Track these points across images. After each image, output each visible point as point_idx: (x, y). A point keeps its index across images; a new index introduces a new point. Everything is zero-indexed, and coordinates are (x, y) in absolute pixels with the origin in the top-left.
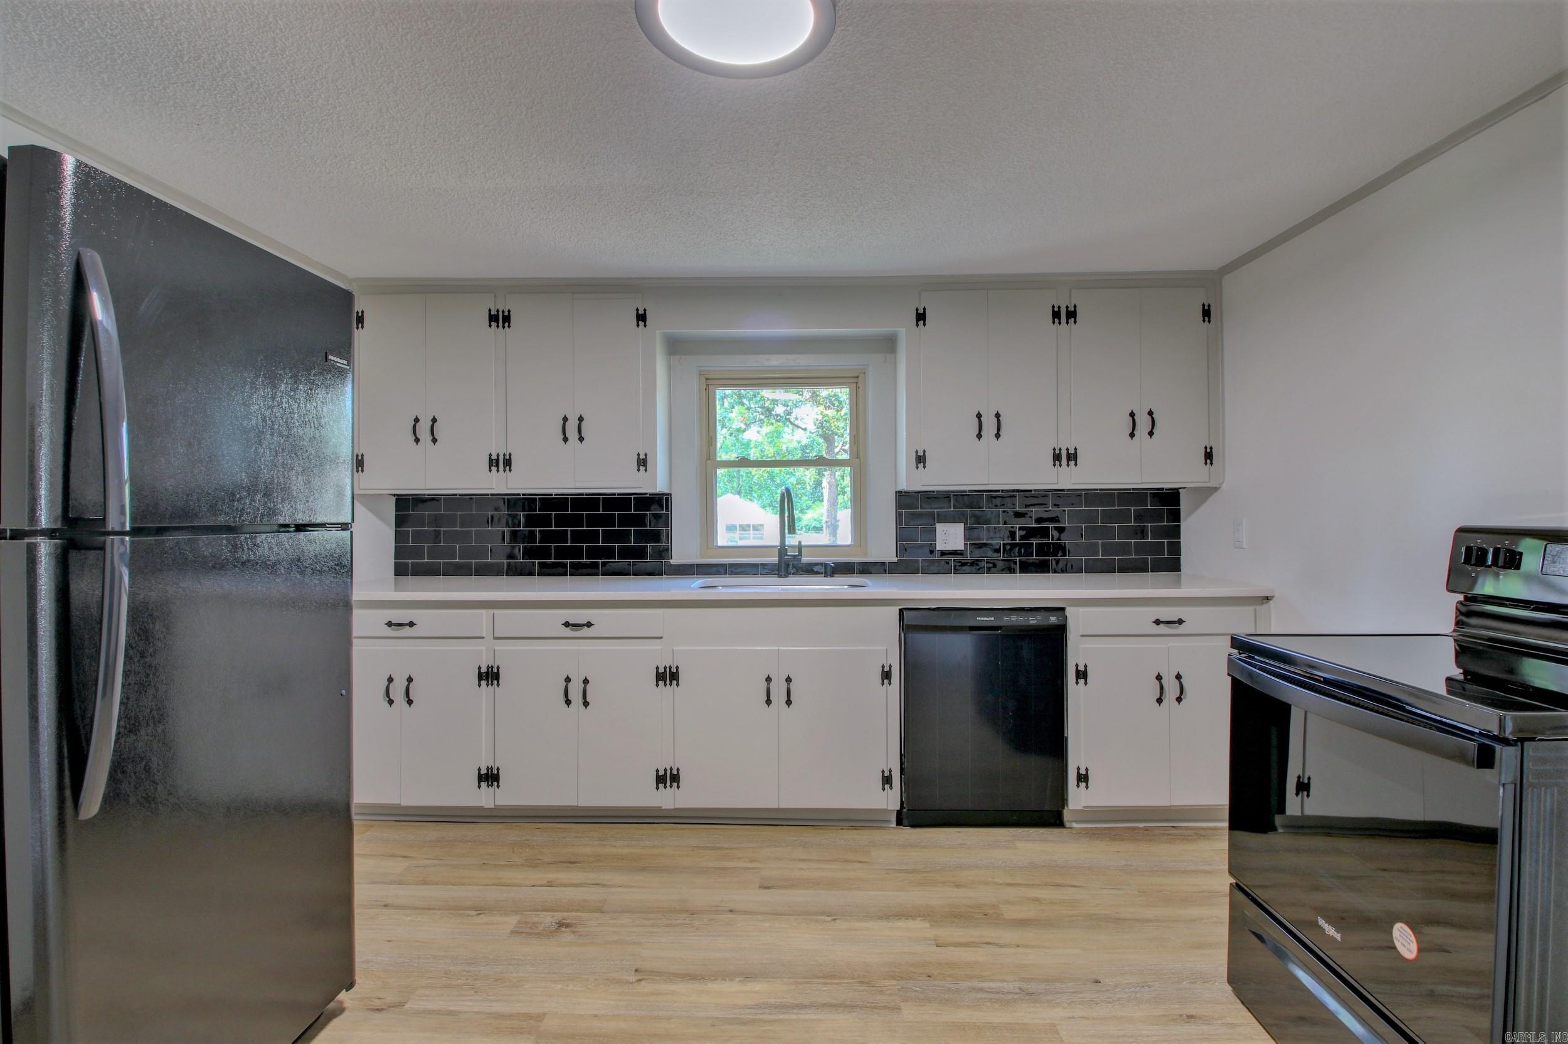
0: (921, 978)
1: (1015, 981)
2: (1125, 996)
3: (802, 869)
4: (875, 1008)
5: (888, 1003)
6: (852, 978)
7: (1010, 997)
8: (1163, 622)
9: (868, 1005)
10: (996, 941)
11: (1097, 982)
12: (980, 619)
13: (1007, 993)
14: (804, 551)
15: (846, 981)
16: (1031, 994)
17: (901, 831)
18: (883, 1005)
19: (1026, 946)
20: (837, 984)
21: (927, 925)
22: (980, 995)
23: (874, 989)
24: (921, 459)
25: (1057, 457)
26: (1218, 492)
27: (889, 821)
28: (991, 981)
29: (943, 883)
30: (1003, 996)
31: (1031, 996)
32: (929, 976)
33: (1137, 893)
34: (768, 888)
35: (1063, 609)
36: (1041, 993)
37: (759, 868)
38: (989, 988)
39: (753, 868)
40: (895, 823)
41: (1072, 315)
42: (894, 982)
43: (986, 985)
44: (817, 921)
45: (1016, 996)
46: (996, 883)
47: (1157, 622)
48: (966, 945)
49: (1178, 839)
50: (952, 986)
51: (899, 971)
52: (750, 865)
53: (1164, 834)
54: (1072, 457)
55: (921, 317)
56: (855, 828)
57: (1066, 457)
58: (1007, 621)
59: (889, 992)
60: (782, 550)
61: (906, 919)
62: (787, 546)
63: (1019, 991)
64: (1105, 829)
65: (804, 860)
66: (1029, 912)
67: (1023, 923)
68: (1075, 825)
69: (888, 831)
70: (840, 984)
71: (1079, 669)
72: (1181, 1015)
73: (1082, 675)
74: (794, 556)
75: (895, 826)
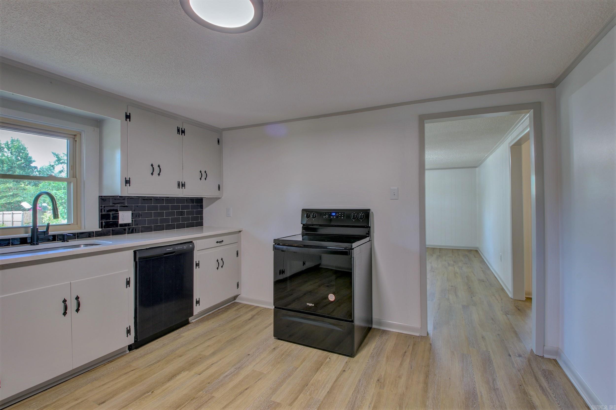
0: (207, 385)
1: (232, 368)
2: (258, 353)
3: (109, 387)
4: (206, 402)
5: (208, 398)
6: (187, 401)
7: (236, 372)
8: (219, 242)
9: (203, 403)
10: (213, 362)
11: (249, 355)
12: (168, 250)
13: (234, 371)
14: (50, 228)
15: (186, 403)
16: (239, 368)
17: (133, 353)
18: (207, 400)
19: (223, 358)
20: (184, 406)
21: (188, 372)
22: (229, 377)
23: (198, 398)
24: (128, 182)
25: (179, 185)
26: (220, 199)
27: (125, 351)
28: (226, 372)
29: (175, 358)
30: (234, 373)
31: (240, 368)
32: (209, 383)
33: (231, 330)
34: (104, 402)
35: (191, 242)
36: (241, 366)
37: (86, 399)
38: (228, 374)
39: (82, 402)
40: (128, 351)
41: (183, 132)
42: (201, 392)
43: (226, 374)
44: (146, 397)
45: (237, 371)
46: (191, 349)
47: (217, 242)
48: (207, 369)
49: (224, 312)
50: (218, 380)
51: (198, 388)
52: (77, 402)
53: (218, 312)
54: (183, 185)
55: (128, 117)
56: (111, 361)
57: (182, 185)
58: (177, 249)
59: (204, 395)
60: (35, 229)
61: (178, 375)
62: (38, 226)
63: (236, 369)
64: (202, 318)
65: (103, 385)
66: (211, 350)
67: (214, 354)
68: (193, 321)
69: (128, 355)
70: (185, 405)
71: (197, 263)
72: (272, 350)
73: (197, 265)
74: (44, 232)
75: (128, 352)
